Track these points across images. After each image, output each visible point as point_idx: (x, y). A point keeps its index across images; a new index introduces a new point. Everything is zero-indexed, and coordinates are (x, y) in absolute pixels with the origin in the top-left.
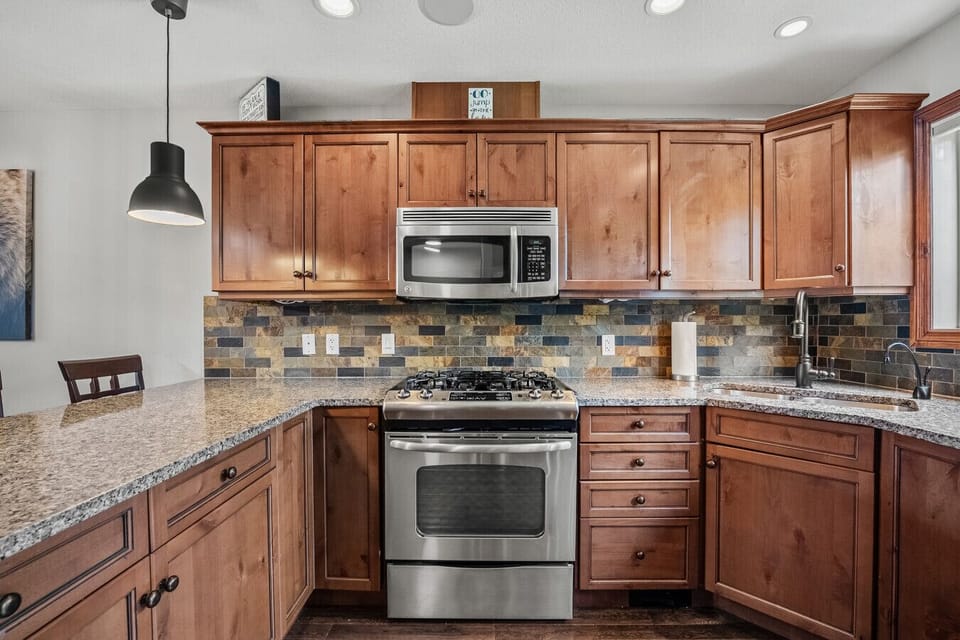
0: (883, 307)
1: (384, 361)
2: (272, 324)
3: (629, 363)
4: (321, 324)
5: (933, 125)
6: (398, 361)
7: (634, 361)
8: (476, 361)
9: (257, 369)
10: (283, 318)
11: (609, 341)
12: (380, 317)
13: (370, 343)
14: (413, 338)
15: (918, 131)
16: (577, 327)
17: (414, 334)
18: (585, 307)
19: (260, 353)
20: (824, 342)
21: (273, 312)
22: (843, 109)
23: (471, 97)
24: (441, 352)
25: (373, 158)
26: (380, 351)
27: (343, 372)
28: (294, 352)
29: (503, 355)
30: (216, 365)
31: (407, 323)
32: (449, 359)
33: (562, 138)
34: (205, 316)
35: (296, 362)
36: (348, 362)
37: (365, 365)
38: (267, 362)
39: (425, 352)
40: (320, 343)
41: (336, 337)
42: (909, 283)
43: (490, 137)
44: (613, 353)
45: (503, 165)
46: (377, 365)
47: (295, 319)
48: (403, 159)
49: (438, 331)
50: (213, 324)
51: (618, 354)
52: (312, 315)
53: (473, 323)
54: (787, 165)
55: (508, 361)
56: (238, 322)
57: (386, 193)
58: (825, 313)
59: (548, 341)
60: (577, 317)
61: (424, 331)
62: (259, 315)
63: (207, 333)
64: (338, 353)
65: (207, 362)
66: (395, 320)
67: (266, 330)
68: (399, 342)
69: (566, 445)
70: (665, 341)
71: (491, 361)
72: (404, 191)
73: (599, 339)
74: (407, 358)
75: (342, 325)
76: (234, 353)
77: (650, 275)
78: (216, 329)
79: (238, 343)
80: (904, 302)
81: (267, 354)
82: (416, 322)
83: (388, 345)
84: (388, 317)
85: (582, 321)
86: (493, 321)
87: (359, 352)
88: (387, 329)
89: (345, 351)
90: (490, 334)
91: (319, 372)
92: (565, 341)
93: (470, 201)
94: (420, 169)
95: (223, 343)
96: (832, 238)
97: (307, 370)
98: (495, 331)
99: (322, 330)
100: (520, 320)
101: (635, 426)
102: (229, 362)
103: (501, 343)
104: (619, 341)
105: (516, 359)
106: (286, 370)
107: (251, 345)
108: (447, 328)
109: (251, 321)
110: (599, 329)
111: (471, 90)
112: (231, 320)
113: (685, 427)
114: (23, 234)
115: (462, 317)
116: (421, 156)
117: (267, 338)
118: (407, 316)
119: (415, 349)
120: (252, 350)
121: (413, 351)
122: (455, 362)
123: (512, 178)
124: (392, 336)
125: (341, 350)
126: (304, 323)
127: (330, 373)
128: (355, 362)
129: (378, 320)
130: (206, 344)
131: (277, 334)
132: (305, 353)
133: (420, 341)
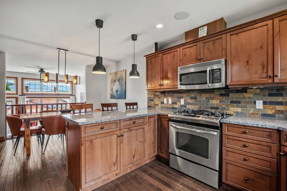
1: (181, 106)
2: (159, 96)
3: (270, 112)
4: (168, 96)
6: (185, 106)
7: (273, 111)
8: (206, 107)
9: (156, 107)
10: (161, 95)
11: (259, 105)
12: (180, 95)
13: (178, 101)
14: (189, 100)
16: (245, 98)
17: (189, 99)
18: (248, 90)
19: (157, 103)
21: (159, 94)
23: (200, 31)
24: (196, 104)
25: (174, 55)
26: (180, 103)
27: (172, 108)
28: (162, 103)
29: (215, 106)
30: (149, 105)
31: (187, 96)
32: (198, 106)
34: (148, 95)
35: (163, 105)
36: (173, 106)
37: (177, 107)
38: (157, 105)
39: (192, 104)
40: (168, 101)
41: (171, 99)
43: (204, 41)
44: (262, 108)
45: (208, 49)
46: (180, 107)
47: (163, 95)
48: (181, 54)
49: (195, 98)
50: (149, 96)
51: (264, 108)
52: (166, 94)
53: (205, 96)
55: (217, 108)
56: (153, 96)
57: (177, 63)
59: (232, 102)
60: (244, 94)
61: (192, 98)
62: (156, 94)
63: (148, 98)
64: (171, 103)
65: (148, 104)
66: (184, 95)
67: (157, 97)
68: (185, 101)
71: (211, 108)
72: (181, 62)
73: (255, 103)
74: (187, 106)
75: (172, 97)
76: (152, 103)
77: (268, 77)
79: (153, 100)
82: (189, 96)
83: (182, 102)
84: (182, 95)
85: (246, 95)
86: (212, 95)
87: (176, 104)
88: (182, 98)
89: (173, 103)
90: (211, 99)
91: (167, 108)
92: (239, 102)
94: (185, 55)
95: (150, 100)
97: (165, 107)
98: (213, 99)
99: (168, 98)
100: (221, 95)
102: (151, 104)
103: (215, 102)
104: (265, 103)
105: (220, 107)
106: (161, 107)
108: (198, 97)
109: (155, 96)
110: (255, 98)
111: (200, 29)
112: (152, 96)
113: (269, 137)
114: (125, 81)
115: (202, 94)
116: (186, 52)
117: (158, 99)
118: (187, 94)
119: (189, 103)
120: (155, 102)
121: (189, 104)
122: (200, 107)
123: (211, 51)
124: (183, 99)
125: (172, 103)
126: (165, 96)
127: (169, 108)
128: (175, 106)
130: (148, 100)
131: (159, 99)
132: (165, 103)
133: (190, 101)
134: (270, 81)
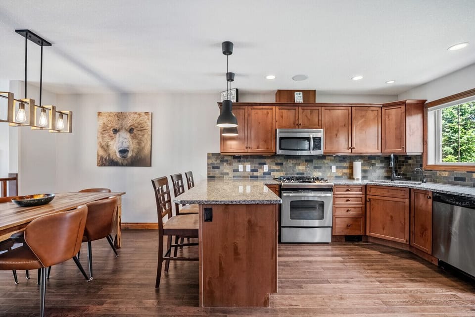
0: (416, 158)
1: (264, 174)
2: (229, 162)
3: (340, 175)
4: (245, 162)
5: (428, 109)
6: (269, 174)
7: (341, 174)
8: (293, 174)
9: (225, 176)
10: (233, 160)
11: (334, 168)
12: (263, 160)
13: (261, 168)
14: (273, 166)
15: (425, 109)
16: (324, 163)
18: (327, 157)
19: (225, 171)
20: (400, 168)
21: (229, 158)
22: (404, 103)
23: (296, 95)
24: (282, 171)
25: (268, 113)
26: (263, 171)
27: (252, 177)
28: (236, 171)
29: (301, 172)
30: (211, 175)
31: (272, 162)
32: (285, 173)
33: (323, 108)
34: (208, 159)
35: (236, 174)
36: (253, 174)
37: (258, 175)
38: (227, 174)
39: (277, 171)
40: (245, 168)
41: (250, 166)
42: (422, 152)
43: (303, 108)
44: (335, 171)
45: (306, 116)
46: (262, 175)
47: (236, 160)
48: (277, 114)
49: (281, 164)
51: (337, 172)
52: (242, 159)
53: (292, 162)
54: (389, 117)
55: (303, 174)
56: (218, 161)
57: (272, 124)
58: (400, 159)
59: (315, 168)
60: (324, 160)
61: (277, 164)
62: (225, 159)
63: (208, 165)
65: (208, 174)
66: (268, 161)
67: (227, 164)
68: (269, 168)
69: (330, 195)
70: (351, 168)
71: (297, 174)
72: (277, 123)
73: (331, 167)
74: (272, 173)
75: (252, 162)
76: (217, 171)
77: (349, 148)
78: (211, 163)
79: (218, 168)
80: (421, 157)
81: (228, 171)
82: (274, 161)
83: (266, 168)
84: (266, 160)
85: (326, 161)
86: (298, 162)
87: (256, 171)
88: (265, 164)
89: (252, 171)
90: (298, 165)
91: (244, 177)
92: (320, 168)
93: (297, 127)
94: (282, 117)
95: (214, 168)
96: (401, 139)
97: (240, 176)
98: (299, 164)
99: (245, 164)
100: (306, 161)
101: (347, 190)
102: (215, 174)
103: (301, 168)
104: (337, 168)
105: (305, 173)
106: (234, 176)
107: (222, 169)
108: (284, 163)
109: (222, 161)
110: (331, 164)
111: (296, 93)
112: (216, 160)
113: (361, 191)
114: (150, 133)
115: (289, 160)
116: (282, 113)
117: (228, 166)
118: (272, 160)
119: (274, 170)
121: (273, 171)
122: (286, 174)
123: (309, 120)
124: (267, 166)
125: (251, 170)
126: (239, 162)
127: (248, 177)
128: (255, 174)
129: (263, 161)
130: (208, 168)
131: (231, 165)
132: (240, 171)
133: (275, 167)
134: (350, 151)
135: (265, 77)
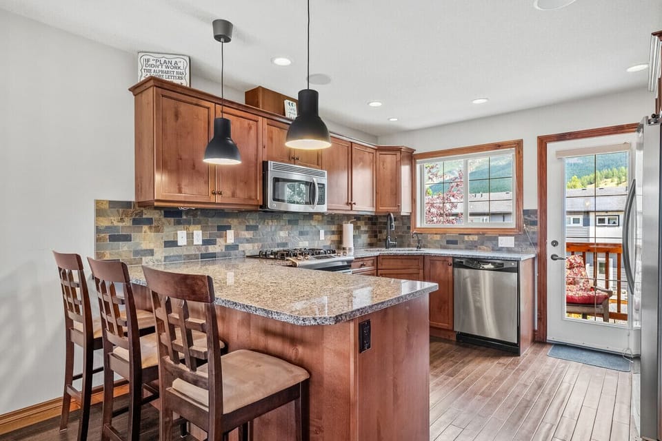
0: (402, 219)
1: (228, 247)
2: (155, 224)
3: (328, 243)
4: (189, 223)
5: (417, 160)
6: (235, 247)
7: (330, 242)
8: (272, 246)
9: (144, 258)
10: (164, 220)
11: (322, 233)
12: (225, 220)
13: (221, 237)
14: (243, 232)
15: (413, 161)
16: (311, 225)
17: (242, 230)
18: (314, 216)
19: (145, 246)
20: (380, 232)
21: (155, 215)
22: (398, 149)
23: (286, 105)
24: (256, 241)
25: (250, 128)
26: (226, 241)
27: (204, 256)
28: (172, 244)
29: (283, 241)
30: (107, 257)
31: (240, 223)
32: (260, 244)
35: (173, 251)
36: (207, 249)
37: (217, 251)
38: (151, 252)
39: (248, 241)
40: (190, 236)
41: (200, 232)
42: (411, 211)
44: (323, 239)
46: (224, 250)
47: (172, 220)
48: (265, 132)
49: (254, 228)
50: (105, 223)
51: (325, 239)
52: (184, 217)
53: (271, 224)
54: (383, 165)
55: (285, 244)
56: (128, 222)
57: (256, 150)
58: (381, 221)
59: (301, 233)
60: (311, 221)
61: (248, 228)
62: (144, 216)
63: (98, 230)
64: (201, 243)
65: (98, 255)
66: (234, 222)
67: (150, 228)
68: (236, 236)
70: (340, 233)
71: (278, 245)
72: (265, 151)
73: (319, 232)
74: (240, 245)
75: (203, 225)
76: (124, 247)
77: (348, 204)
78: (107, 228)
79: (127, 238)
80: (409, 217)
81: (151, 246)
82: (244, 223)
83: (230, 236)
84: (229, 220)
85: (313, 223)
86: (280, 224)
87: (213, 242)
88: (229, 228)
89: (206, 242)
90: (279, 230)
91: (189, 257)
92: (307, 233)
93: (292, 161)
94: (272, 139)
95: (114, 238)
96: (396, 194)
97: (180, 256)
98: (281, 228)
99: (192, 228)
100: (290, 222)
101: (362, 265)
102: (119, 254)
103: (283, 235)
104: (325, 233)
105: (289, 243)
106: (166, 257)
107: (138, 241)
108: (260, 226)
109: (138, 222)
110: (319, 227)
111: (286, 101)
112: (122, 220)
113: (373, 264)
115: (266, 220)
116: (272, 132)
117: (151, 234)
118: (240, 220)
119: (244, 239)
120: (139, 244)
121: (243, 241)
122: (263, 246)
124: (232, 231)
125: (203, 241)
126: (178, 223)
127: (196, 257)
128: (211, 249)
129: (224, 222)
130: (98, 240)
131: (158, 231)
132: (179, 244)
133: (248, 235)
135: (272, 61)
